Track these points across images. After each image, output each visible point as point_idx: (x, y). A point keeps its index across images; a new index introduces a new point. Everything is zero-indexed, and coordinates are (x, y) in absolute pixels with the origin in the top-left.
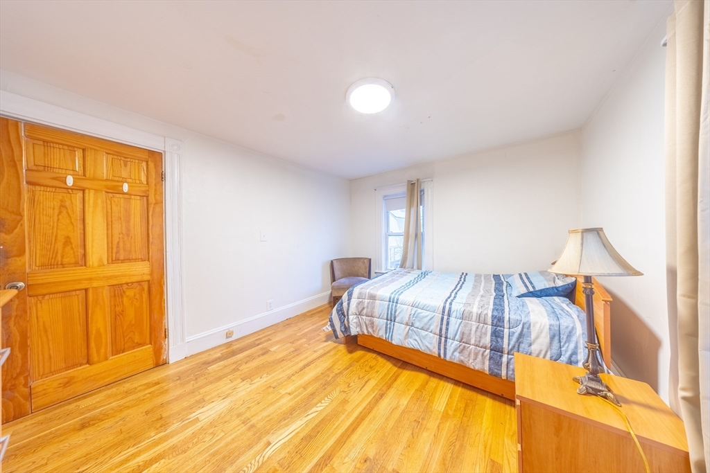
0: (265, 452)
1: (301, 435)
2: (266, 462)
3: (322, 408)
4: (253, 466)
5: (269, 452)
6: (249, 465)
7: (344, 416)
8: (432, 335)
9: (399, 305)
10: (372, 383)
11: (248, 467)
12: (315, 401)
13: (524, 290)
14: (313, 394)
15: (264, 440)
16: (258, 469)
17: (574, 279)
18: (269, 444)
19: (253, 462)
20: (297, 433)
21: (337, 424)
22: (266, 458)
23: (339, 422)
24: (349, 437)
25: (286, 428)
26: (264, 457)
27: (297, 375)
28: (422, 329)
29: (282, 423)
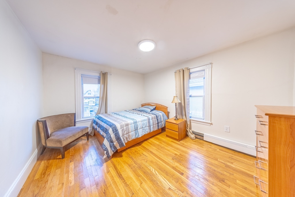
0: (173, 189)
1: (165, 176)
2: (177, 188)
3: (153, 169)
4: (180, 193)
5: (173, 188)
6: (179, 195)
7: (158, 163)
8: (147, 127)
9: (137, 123)
10: (144, 153)
11: (180, 195)
12: (149, 172)
13: (150, 110)
14: (144, 173)
15: (168, 191)
16: (180, 190)
17: (155, 106)
18: (170, 189)
19: (178, 194)
20: (165, 178)
21: (161, 165)
22: (176, 188)
23: (160, 164)
24: (166, 162)
25: (162, 182)
26: (175, 189)
27: (126, 181)
28: (145, 127)
29: (160, 184)
